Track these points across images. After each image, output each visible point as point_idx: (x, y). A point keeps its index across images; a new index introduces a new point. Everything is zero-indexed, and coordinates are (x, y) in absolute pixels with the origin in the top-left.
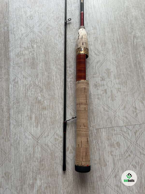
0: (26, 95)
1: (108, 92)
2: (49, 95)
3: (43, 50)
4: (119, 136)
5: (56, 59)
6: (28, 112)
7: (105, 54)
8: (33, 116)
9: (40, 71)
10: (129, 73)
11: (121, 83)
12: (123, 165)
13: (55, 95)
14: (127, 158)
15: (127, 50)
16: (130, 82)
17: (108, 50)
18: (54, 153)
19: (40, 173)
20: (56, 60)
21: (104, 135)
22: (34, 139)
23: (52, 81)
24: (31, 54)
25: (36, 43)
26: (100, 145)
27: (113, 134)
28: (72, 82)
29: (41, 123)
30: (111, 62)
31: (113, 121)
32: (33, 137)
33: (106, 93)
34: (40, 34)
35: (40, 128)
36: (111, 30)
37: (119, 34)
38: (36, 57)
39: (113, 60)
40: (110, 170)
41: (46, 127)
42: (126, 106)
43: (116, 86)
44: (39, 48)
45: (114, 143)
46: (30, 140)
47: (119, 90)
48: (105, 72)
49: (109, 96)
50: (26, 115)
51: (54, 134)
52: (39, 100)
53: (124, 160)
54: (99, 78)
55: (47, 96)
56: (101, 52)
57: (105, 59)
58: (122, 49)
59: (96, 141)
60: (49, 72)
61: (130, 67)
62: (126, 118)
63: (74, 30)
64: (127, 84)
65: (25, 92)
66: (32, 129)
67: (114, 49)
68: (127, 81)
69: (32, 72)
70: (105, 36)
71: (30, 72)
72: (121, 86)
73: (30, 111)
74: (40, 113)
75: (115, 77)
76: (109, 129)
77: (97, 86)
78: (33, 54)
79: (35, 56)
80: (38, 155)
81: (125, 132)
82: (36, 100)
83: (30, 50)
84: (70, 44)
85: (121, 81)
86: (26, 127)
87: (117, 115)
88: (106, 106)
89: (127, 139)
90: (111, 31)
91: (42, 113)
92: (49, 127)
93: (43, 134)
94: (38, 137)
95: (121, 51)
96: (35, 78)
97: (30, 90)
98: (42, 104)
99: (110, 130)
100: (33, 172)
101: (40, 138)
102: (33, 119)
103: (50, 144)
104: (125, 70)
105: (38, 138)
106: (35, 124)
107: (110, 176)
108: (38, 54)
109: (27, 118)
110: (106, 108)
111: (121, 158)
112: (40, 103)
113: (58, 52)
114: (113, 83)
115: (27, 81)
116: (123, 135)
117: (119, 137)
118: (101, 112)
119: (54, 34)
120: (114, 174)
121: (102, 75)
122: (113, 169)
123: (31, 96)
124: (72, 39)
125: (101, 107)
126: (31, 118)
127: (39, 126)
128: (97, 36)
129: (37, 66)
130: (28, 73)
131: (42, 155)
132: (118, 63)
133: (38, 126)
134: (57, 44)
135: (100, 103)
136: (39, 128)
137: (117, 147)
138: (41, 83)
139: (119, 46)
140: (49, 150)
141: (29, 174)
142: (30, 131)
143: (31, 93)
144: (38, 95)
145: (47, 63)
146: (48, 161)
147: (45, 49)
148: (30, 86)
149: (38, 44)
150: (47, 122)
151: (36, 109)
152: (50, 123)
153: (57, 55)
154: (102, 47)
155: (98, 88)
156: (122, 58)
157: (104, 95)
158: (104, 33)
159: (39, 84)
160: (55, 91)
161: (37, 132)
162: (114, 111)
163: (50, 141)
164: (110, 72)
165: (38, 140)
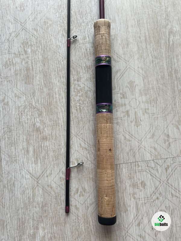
0: (20, 122)
1: (130, 115)
2: (50, 120)
3: (40, 57)
4: (145, 173)
5: (59, 69)
6: (24, 144)
7: (127, 59)
8: (31, 149)
9: (37, 87)
10: (161, 86)
11: (149, 101)
12: (149, 211)
13: (59, 119)
14: (155, 202)
15: (159, 52)
16: (161, 99)
17: (132, 54)
18: (59, 196)
19: (42, 221)
20: (59, 71)
21: (124, 173)
22: (33, 179)
23: (55, 100)
24: (24, 63)
25: (30, 47)
26: (119, 185)
27: (137, 171)
28: (82, 102)
29: (41, 157)
30: (135, 71)
31: (137, 153)
32: (32, 176)
33: (128, 116)
34: (35, 33)
36: (136, 22)
37: (149, 28)
38: (31, 68)
39: (138, 67)
40: (131, 217)
41: (48, 164)
42: (155, 133)
43: (142, 106)
44: (34, 54)
45: (138, 183)
46: (28, 180)
47: (145, 111)
48: (127, 86)
49: (132, 120)
50: (21, 147)
51: (59, 172)
52: (38, 127)
53: (150, 205)
54: (119, 95)
55: (47, 122)
56: (122, 57)
57: (127, 68)
58: (153, 52)
60: (49, 88)
61: (163, 78)
62: (155, 149)
63: (83, 24)
64: (158, 102)
65: (18, 116)
66: (30, 166)
67: (140, 52)
68: (158, 98)
69: (27, 89)
70: (128, 33)
71: (23, 88)
72: (149, 105)
73: (26, 142)
74: (40, 145)
75: (141, 92)
76: (131, 165)
78: (27, 62)
79: (30, 66)
80: (39, 199)
81: (152, 168)
82: (34, 126)
83: (22, 57)
84: (79, 46)
85: (150, 99)
86: (22, 164)
87: (142, 145)
88: (128, 133)
89: (155, 176)
90: (137, 24)
91: (42, 145)
92: (52, 163)
93: (45, 173)
94: (38, 176)
95: (150, 55)
96: (31, 96)
97: (26, 114)
98: (41, 132)
100: (33, 220)
101: (41, 177)
102: (31, 153)
103: (54, 185)
104: (155, 83)
105: (39, 178)
106: (33, 159)
107: (132, 224)
108: (34, 63)
109: (23, 152)
110: (127, 137)
111: (146, 202)
112: (39, 131)
113: (61, 58)
114: (137, 101)
115: (21, 101)
116: (149, 172)
117: (145, 175)
118: (121, 142)
119: (56, 32)
120: (136, 221)
121: (123, 91)
122: (135, 215)
123: (26, 122)
124: (80, 38)
125: (121, 135)
126: (28, 151)
128: (117, 33)
129: (33, 79)
130: (22, 90)
131: (44, 199)
132: (145, 72)
133: (37, 163)
134: (60, 47)
135: (119, 130)
136: (39, 164)
137: (141, 188)
138: (39, 104)
139: (148, 46)
140: (53, 193)
141: (29, 222)
142: (27, 168)
143: (26, 118)
144: (36, 121)
145: (46, 75)
146: (52, 206)
147: (43, 55)
148: (24, 108)
149: (33, 48)
150: (50, 156)
151: (34, 139)
152: (53, 157)
153: (60, 63)
154: (124, 49)
155: (117, 109)
156: (152, 65)
157: (126, 118)
158: (127, 27)
159: (37, 104)
160: (59, 114)
161: (37, 169)
162: (139, 140)
163: (54, 182)
164: (134, 85)
165: (38, 180)
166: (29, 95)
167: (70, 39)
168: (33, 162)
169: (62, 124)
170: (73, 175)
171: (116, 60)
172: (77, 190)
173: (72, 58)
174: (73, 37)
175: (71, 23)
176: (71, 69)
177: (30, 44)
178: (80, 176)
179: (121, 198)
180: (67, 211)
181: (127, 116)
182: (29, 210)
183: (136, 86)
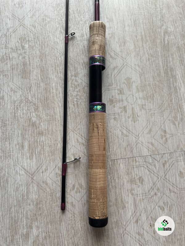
0: (15, 116)
1: (128, 110)
2: (47, 115)
3: (38, 52)
4: (142, 168)
5: (56, 64)
6: (18, 139)
7: (124, 57)
8: (26, 144)
9: (34, 82)
10: (157, 83)
11: (146, 97)
12: (146, 207)
13: (56, 114)
14: (152, 198)
15: (155, 50)
16: (158, 95)
17: (129, 51)
18: (55, 192)
19: (37, 219)
20: (56, 66)
21: (122, 168)
22: (28, 175)
23: (52, 95)
24: (21, 58)
25: (28, 42)
26: (117, 181)
27: (134, 166)
28: (79, 97)
29: (36, 153)
30: (132, 68)
31: (135, 149)
32: (27, 173)
33: (126, 111)
34: (33, 29)
35: (35, 160)
36: (133, 22)
37: (145, 29)
38: (28, 63)
39: (135, 65)
40: (130, 214)
41: (43, 159)
42: (152, 128)
43: (139, 102)
44: (32, 49)
45: (136, 178)
46: (22, 176)
47: (142, 107)
48: (124, 83)
49: (129, 116)
50: (15, 142)
51: (55, 167)
52: (33, 122)
53: (148, 201)
54: (116, 91)
55: (44, 116)
56: (119, 55)
57: (124, 65)
58: (149, 50)
59: (111, 176)
60: (46, 83)
61: (159, 75)
62: (152, 144)
63: (81, 22)
64: (154, 98)
65: (13, 111)
66: (25, 162)
67: (137, 50)
68: (155, 95)
69: (23, 83)
70: (124, 32)
71: (20, 83)
72: (146, 101)
73: (21, 137)
74: (36, 140)
75: (138, 88)
77: (114, 101)
78: (24, 57)
79: (27, 61)
80: (34, 196)
81: (150, 163)
82: (30, 121)
83: (19, 52)
84: (76, 43)
85: (147, 95)
87: (140, 141)
88: (126, 129)
89: (152, 172)
90: (133, 24)
91: (38, 140)
92: (48, 158)
93: (40, 168)
94: (33, 172)
95: (146, 53)
96: (27, 91)
97: (21, 109)
98: (37, 127)
99: (130, 161)
100: (27, 218)
101: (36, 173)
102: (26, 148)
103: (49, 182)
104: (151, 79)
105: (33, 174)
106: (28, 155)
107: (130, 221)
108: (31, 58)
109: (18, 147)
110: (125, 132)
111: (144, 198)
112: (35, 126)
113: (59, 54)
114: (134, 97)
115: (17, 96)
116: (147, 168)
117: (143, 171)
118: (118, 137)
119: (54, 29)
120: (134, 218)
121: (120, 87)
122: (133, 212)
123: (22, 116)
124: (78, 36)
125: (118, 130)
126: (23, 147)
127: (34, 158)
128: (114, 32)
129: (30, 74)
130: (18, 85)
131: (39, 196)
132: (142, 70)
133: (32, 158)
134: (58, 44)
135: (117, 125)
137: (139, 183)
138: (35, 98)
139: (144, 45)
140: (48, 190)
141: (22, 221)
142: (22, 164)
143: (22, 113)
144: (32, 115)
145: (43, 70)
146: (47, 203)
147: (40, 50)
148: (20, 102)
149: (30, 44)
150: (45, 152)
151: (30, 134)
152: (49, 153)
153: (57, 59)
154: (121, 47)
155: (114, 105)
156: (148, 63)
157: (123, 114)
158: (123, 27)
159: (33, 99)
160: (55, 109)
161: (32, 165)
162: (136, 136)
163: (49, 178)
164: (131, 82)
165: (33, 176)
166: (25, 90)
167: (68, 36)
168: (28, 158)
169: (59, 119)
170: (69, 170)
171: (113, 57)
172: (74, 186)
173: (70, 54)
174: (71, 34)
175: (69, 21)
176: (69, 64)
177: (28, 39)
178: (76, 172)
179: (119, 194)
180: (63, 208)
181: (124, 112)
182: (22, 207)
183: (133, 83)
